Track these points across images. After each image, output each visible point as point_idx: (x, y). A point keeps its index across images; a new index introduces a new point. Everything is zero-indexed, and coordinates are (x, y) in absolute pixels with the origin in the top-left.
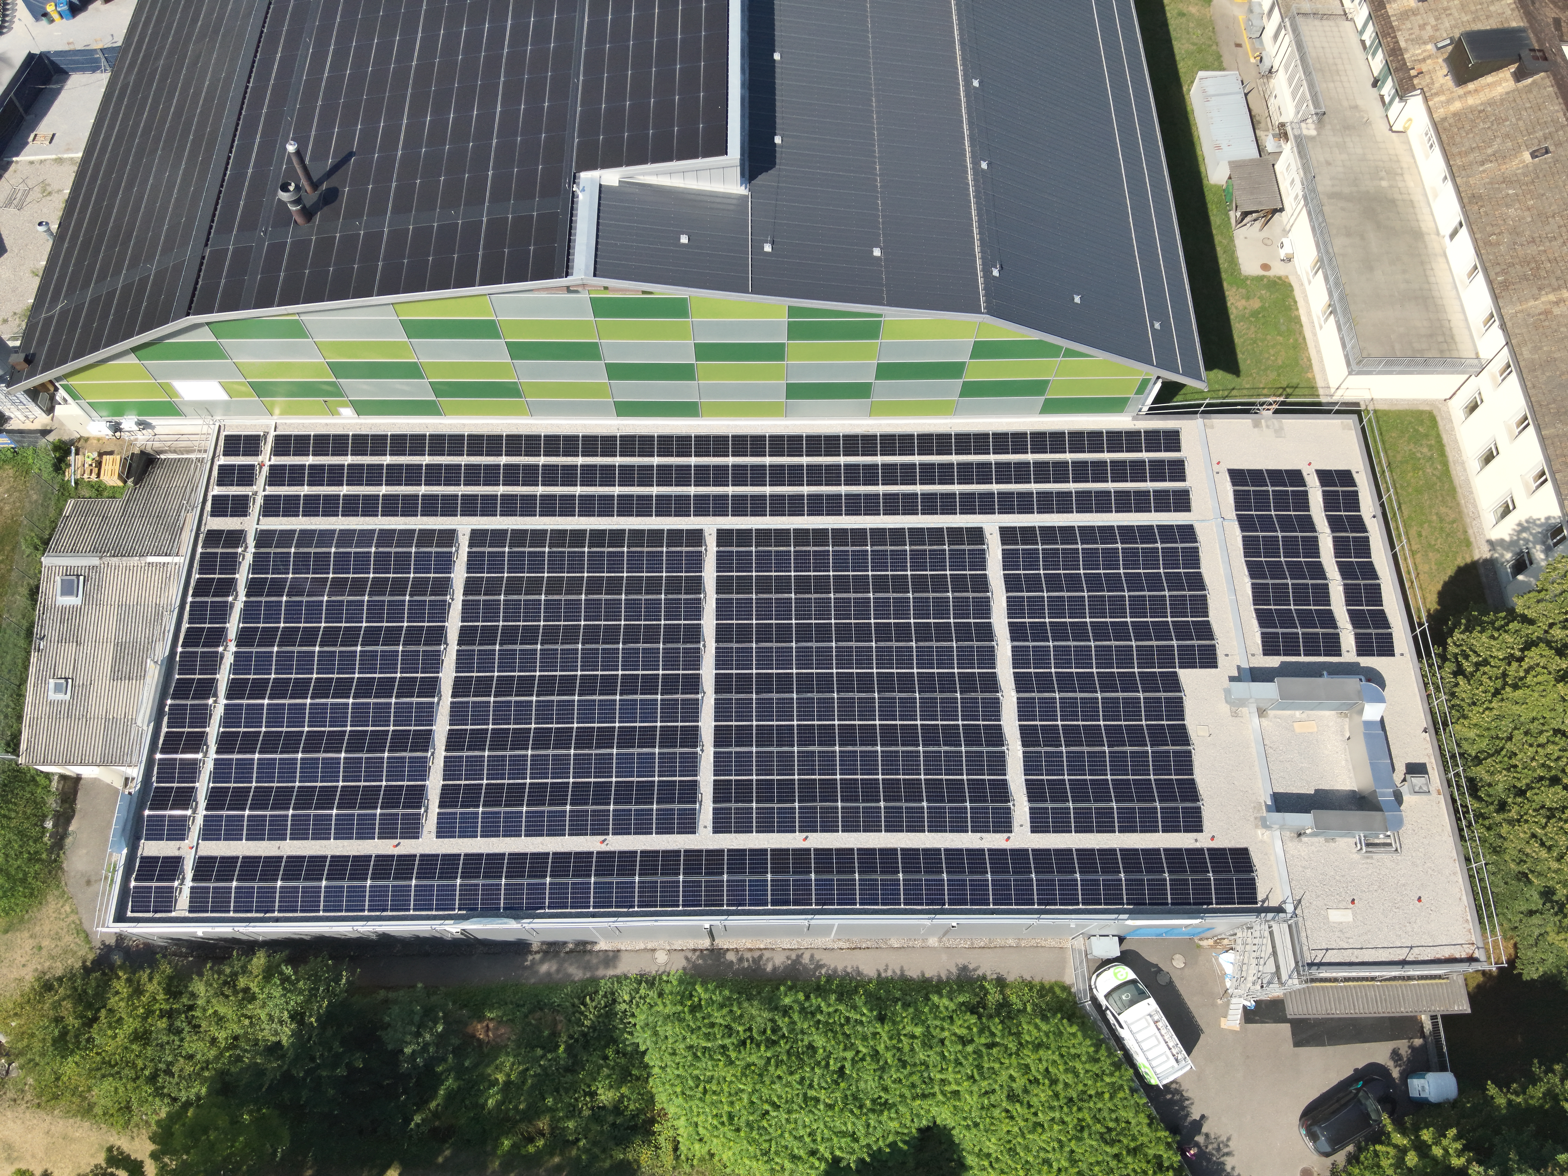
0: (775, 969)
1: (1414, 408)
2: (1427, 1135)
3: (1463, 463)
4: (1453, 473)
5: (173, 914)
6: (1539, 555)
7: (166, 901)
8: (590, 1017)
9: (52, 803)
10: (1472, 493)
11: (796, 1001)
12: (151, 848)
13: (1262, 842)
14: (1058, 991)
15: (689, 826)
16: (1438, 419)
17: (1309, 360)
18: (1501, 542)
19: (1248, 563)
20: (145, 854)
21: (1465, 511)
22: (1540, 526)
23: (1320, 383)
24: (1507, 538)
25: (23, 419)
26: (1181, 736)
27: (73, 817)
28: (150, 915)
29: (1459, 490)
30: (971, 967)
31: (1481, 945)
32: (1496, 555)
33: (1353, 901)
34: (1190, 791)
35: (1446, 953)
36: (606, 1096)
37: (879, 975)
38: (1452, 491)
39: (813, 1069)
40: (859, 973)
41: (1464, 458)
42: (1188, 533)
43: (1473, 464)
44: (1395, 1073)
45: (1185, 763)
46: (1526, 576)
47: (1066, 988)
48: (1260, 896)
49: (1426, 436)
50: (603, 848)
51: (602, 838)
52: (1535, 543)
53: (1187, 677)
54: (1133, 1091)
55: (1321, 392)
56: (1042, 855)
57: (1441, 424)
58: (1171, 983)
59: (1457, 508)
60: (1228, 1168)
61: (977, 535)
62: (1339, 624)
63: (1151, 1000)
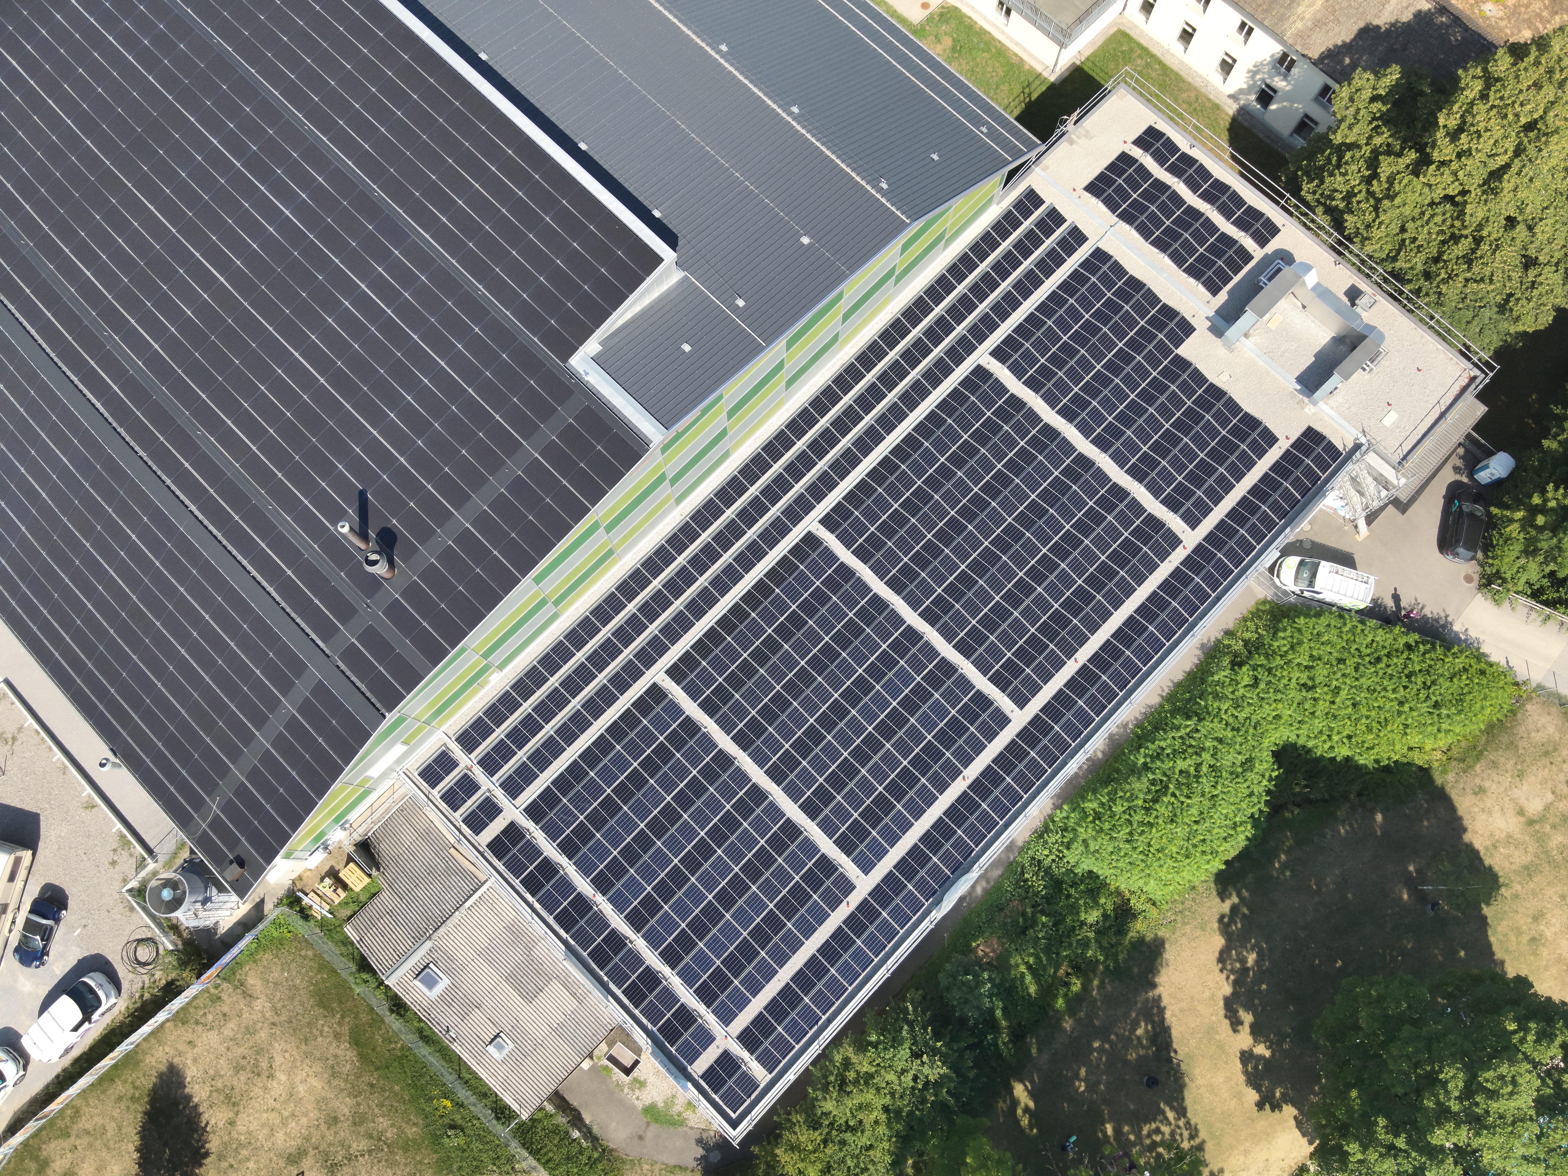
0: (1103, 752)
1: (1107, 36)
2: (1536, 500)
3: (1168, 51)
4: (1168, 63)
5: (762, 1086)
6: (1279, 83)
7: (749, 1083)
8: (1039, 885)
9: (561, 1120)
10: (1190, 69)
11: (1145, 756)
12: (700, 1066)
13: (1313, 414)
14: (1261, 607)
15: (1003, 721)
16: (1128, 31)
17: (1017, 55)
18: (1241, 91)
19: (1151, 243)
20: (700, 1073)
21: (1197, 84)
22: (1268, 64)
23: (1039, 68)
24: (1245, 86)
25: (228, 913)
26: (1216, 392)
27: (579, 1114)
28: (748, 1102)
29: (1181, 73)
30: (1205, 641)
31: (1471, 366)
32: (1242, 102)
33: (1389, 405)
34: (1251, 422)
35: (1456, 389)
36: (1093, 917)
37: (1162, 696)
38: (1179, 78)
39: (1197, 782)
40: (1151, 707)
41: (1166, 47)
42: (1100, 255)
43: (1178, 47)
44: (1465, 480)
45: (1233, 407)
46: (1278, 103)
47: (1265, 602)
48: (1340, 448)
49: (1131, 50)
50: (969, 782)
51: (961, 777)
52: (1271, 78)
53: (1185, 351)
54: (1362, 622)
55: (1045, 74)
56: (1210, 537)
57: (1131, 33)
58: (1313, 543)
59: (1190, 87)
60: (1430, 615)
61: (980, 372)
62: (1235, 237)
63: (1323, 563)
